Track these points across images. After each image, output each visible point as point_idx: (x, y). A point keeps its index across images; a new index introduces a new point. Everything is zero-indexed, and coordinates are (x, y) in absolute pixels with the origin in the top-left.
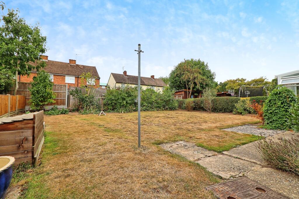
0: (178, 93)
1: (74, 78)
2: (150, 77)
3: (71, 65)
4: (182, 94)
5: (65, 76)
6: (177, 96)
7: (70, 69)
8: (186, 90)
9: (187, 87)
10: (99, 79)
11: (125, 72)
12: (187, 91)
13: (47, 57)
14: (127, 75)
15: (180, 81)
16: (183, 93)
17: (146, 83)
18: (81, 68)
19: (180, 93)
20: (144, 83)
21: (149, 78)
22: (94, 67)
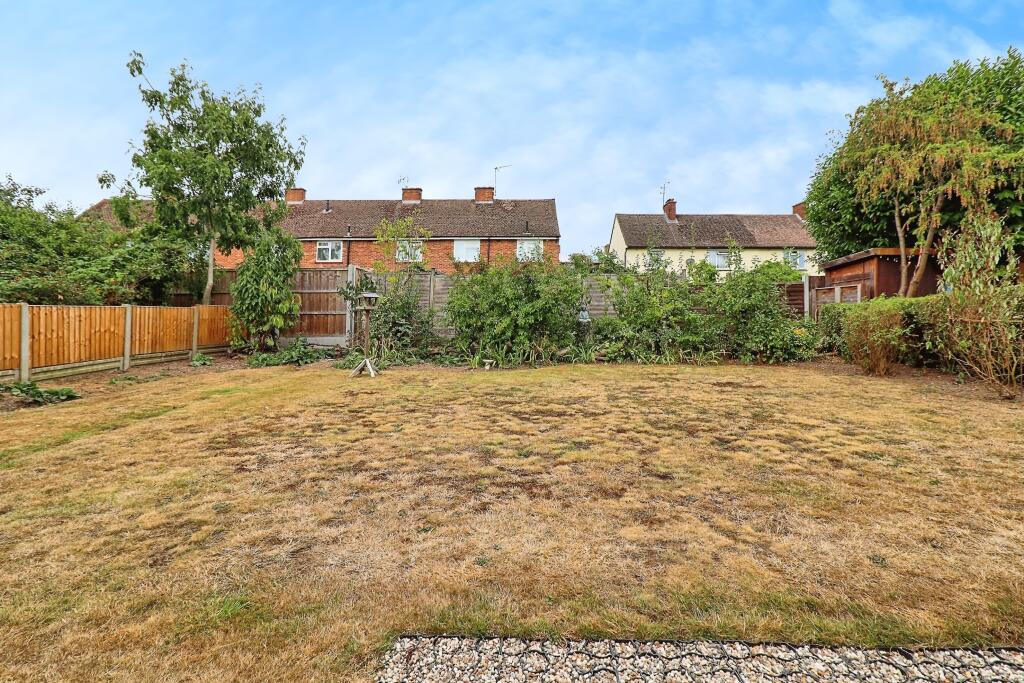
0: (847, 274)
1: (478, 244)
2: (790, 212)
3: (477, 206)
4: (865, 277)
5: (453, 241)
6: (837, 289)
7: (472, 217)
8: (890, 251)
9: (901, 235)
10: (557, 241)
11: (670, 206)
12: (899, 257)
13: (419, 190)
14: (678, 217)
15: (860, 206)
16: (872, 268)
17: (761, 238)
18: (505, 210)
19: (858, 271)
20: (753, 239)
21: (784, 217)
22: (548, 201)
